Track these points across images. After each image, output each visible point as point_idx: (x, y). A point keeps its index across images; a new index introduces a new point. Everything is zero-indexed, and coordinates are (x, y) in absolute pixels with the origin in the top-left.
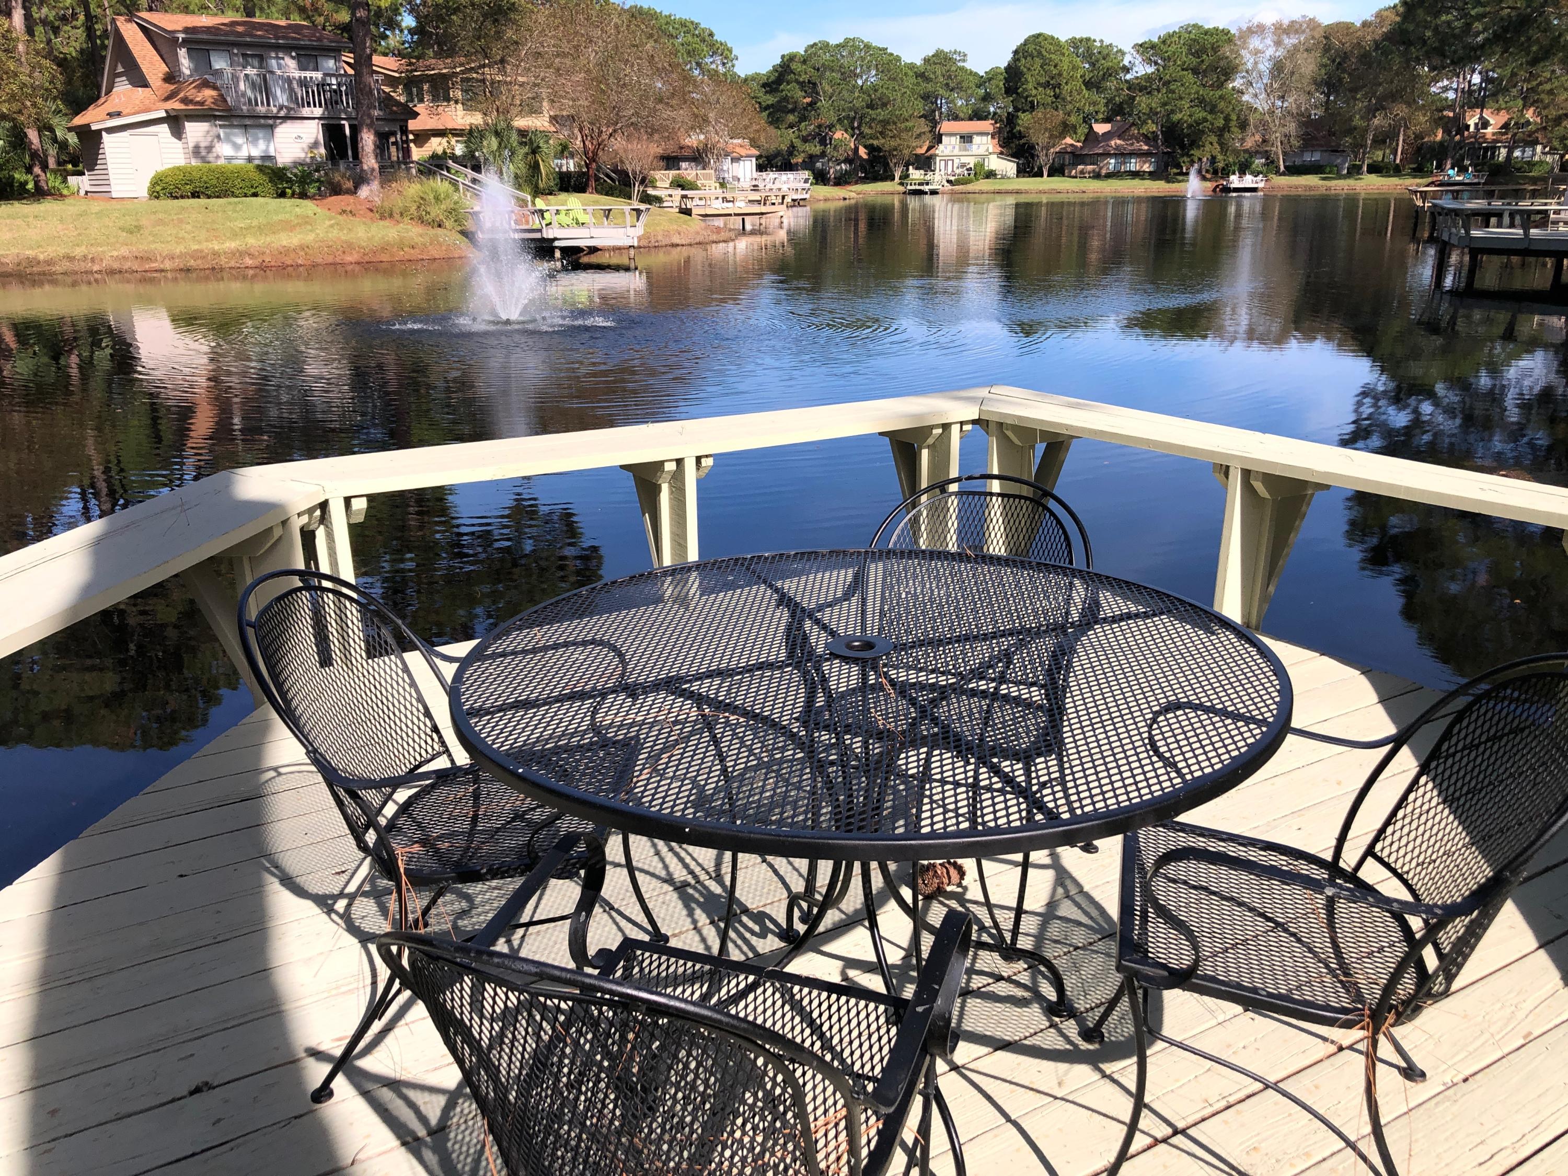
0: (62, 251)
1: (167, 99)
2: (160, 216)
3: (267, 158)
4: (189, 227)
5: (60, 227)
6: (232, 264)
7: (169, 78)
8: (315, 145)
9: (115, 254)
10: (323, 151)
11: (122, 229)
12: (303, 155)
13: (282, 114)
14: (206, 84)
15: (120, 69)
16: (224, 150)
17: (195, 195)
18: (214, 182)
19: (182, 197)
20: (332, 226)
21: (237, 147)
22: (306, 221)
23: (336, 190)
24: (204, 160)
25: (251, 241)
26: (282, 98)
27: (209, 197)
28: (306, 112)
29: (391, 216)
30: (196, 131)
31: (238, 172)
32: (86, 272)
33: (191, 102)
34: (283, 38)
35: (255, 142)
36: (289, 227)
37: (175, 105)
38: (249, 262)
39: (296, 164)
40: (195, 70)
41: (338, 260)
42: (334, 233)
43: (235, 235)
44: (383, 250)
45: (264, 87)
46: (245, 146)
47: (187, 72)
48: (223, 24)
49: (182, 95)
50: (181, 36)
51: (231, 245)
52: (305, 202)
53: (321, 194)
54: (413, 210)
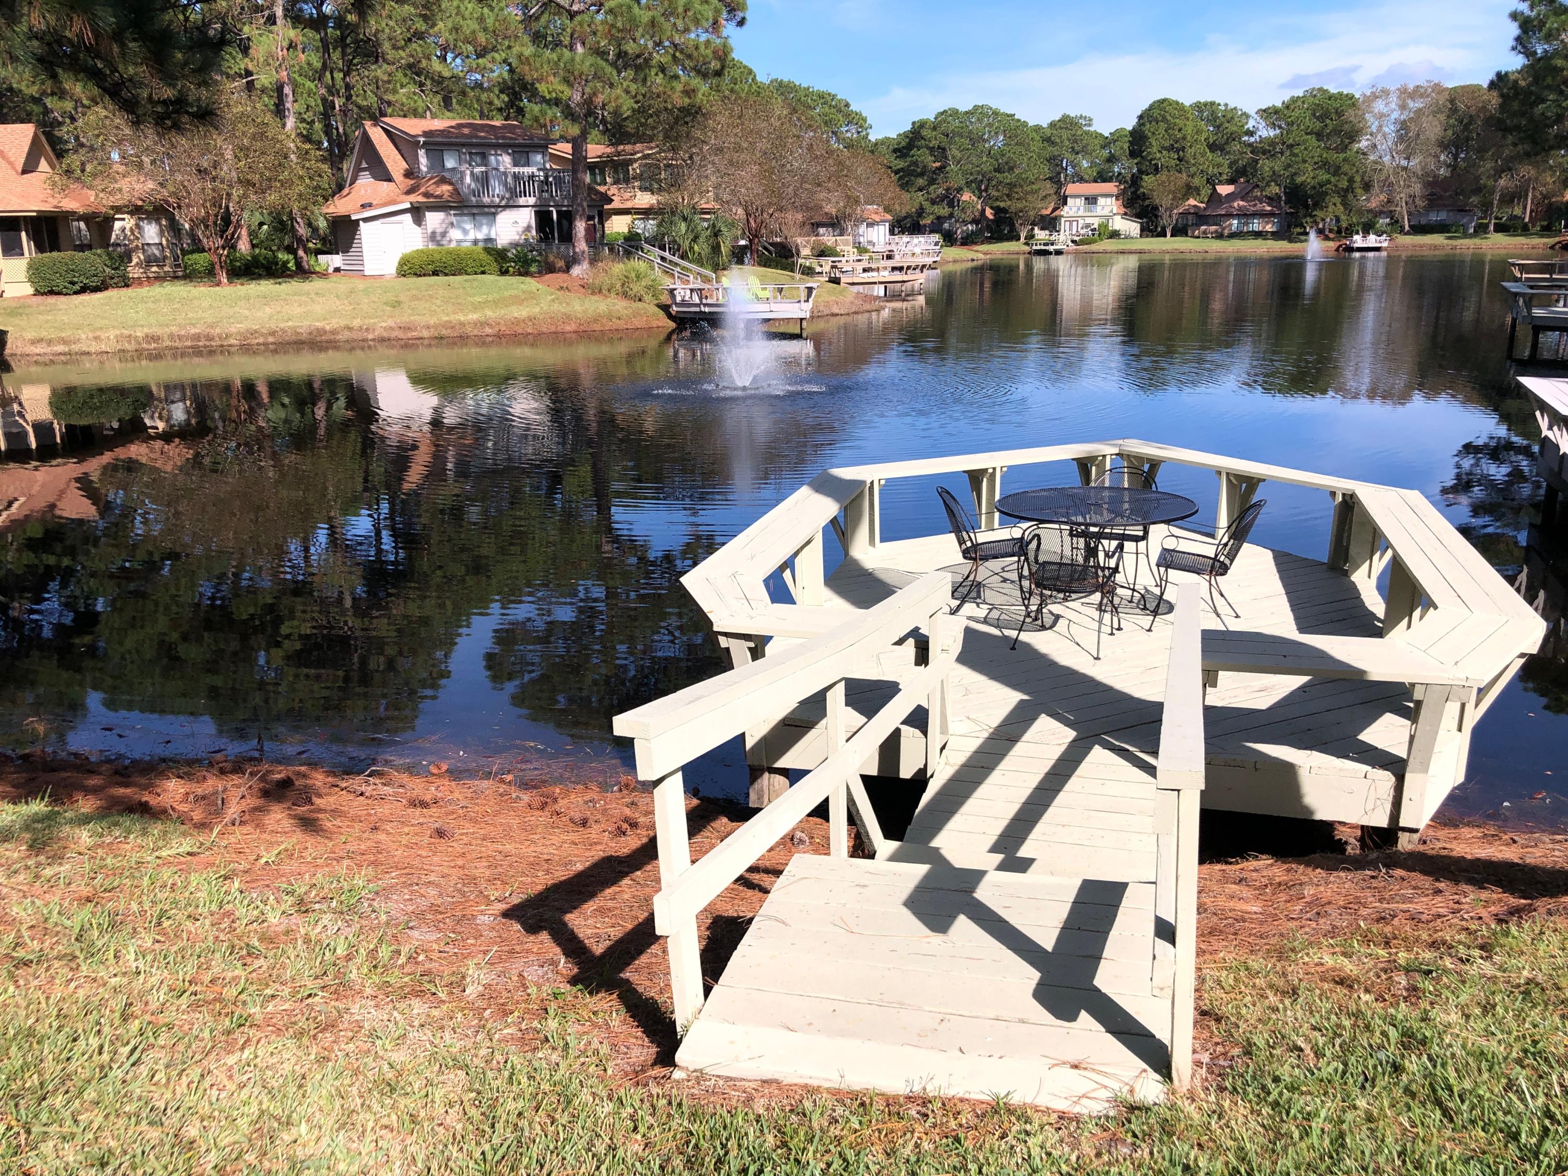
0: (343, 323)
1: (408, 192)
2: (414, 292)
3: (489, 240)
4: (438, 302)
5: (338, 303)
6: (476, 332)
7: (408, 174)
8: (528, 229)
9: (384, 324)
10: (534, 232)
11: (386, 304)
12: (517, 237)
13: (503, 203)
14: (443, 181)
15: (364, 165)
16: (455, 234)
17: (435, 273)
18: (452, 262)
19: (425, 275)
20: (553, 301)
21: (465, 232)
22: (532, 296)
23: (550, 269)
24: (439, 244)
25: (489, 313)
26: (497, 189)
27: (446, 275)
28: (522, 201)
29: (600, 291)
30: (434, 219)
31: (469, 254)
32: (363, 340)
33: (432, 196)
34: (504, 138)
35: (478, 227)
36: (518, 301)
37: (417, 198)
38: (488, 330)
39: (515, 245)
40: (431, 168)
41: (559, 329)
42: (556, 307)
43: (476, 307)
44: (596, 321)
45: (484, 180)
46: (472, 232)
47: (424, 169)
48: (452, 127)
49: (423, 190)
50: (422, 139)
51: (473, 317)
52: (528, 280)
53: (540, 273)
54: (618, 286)
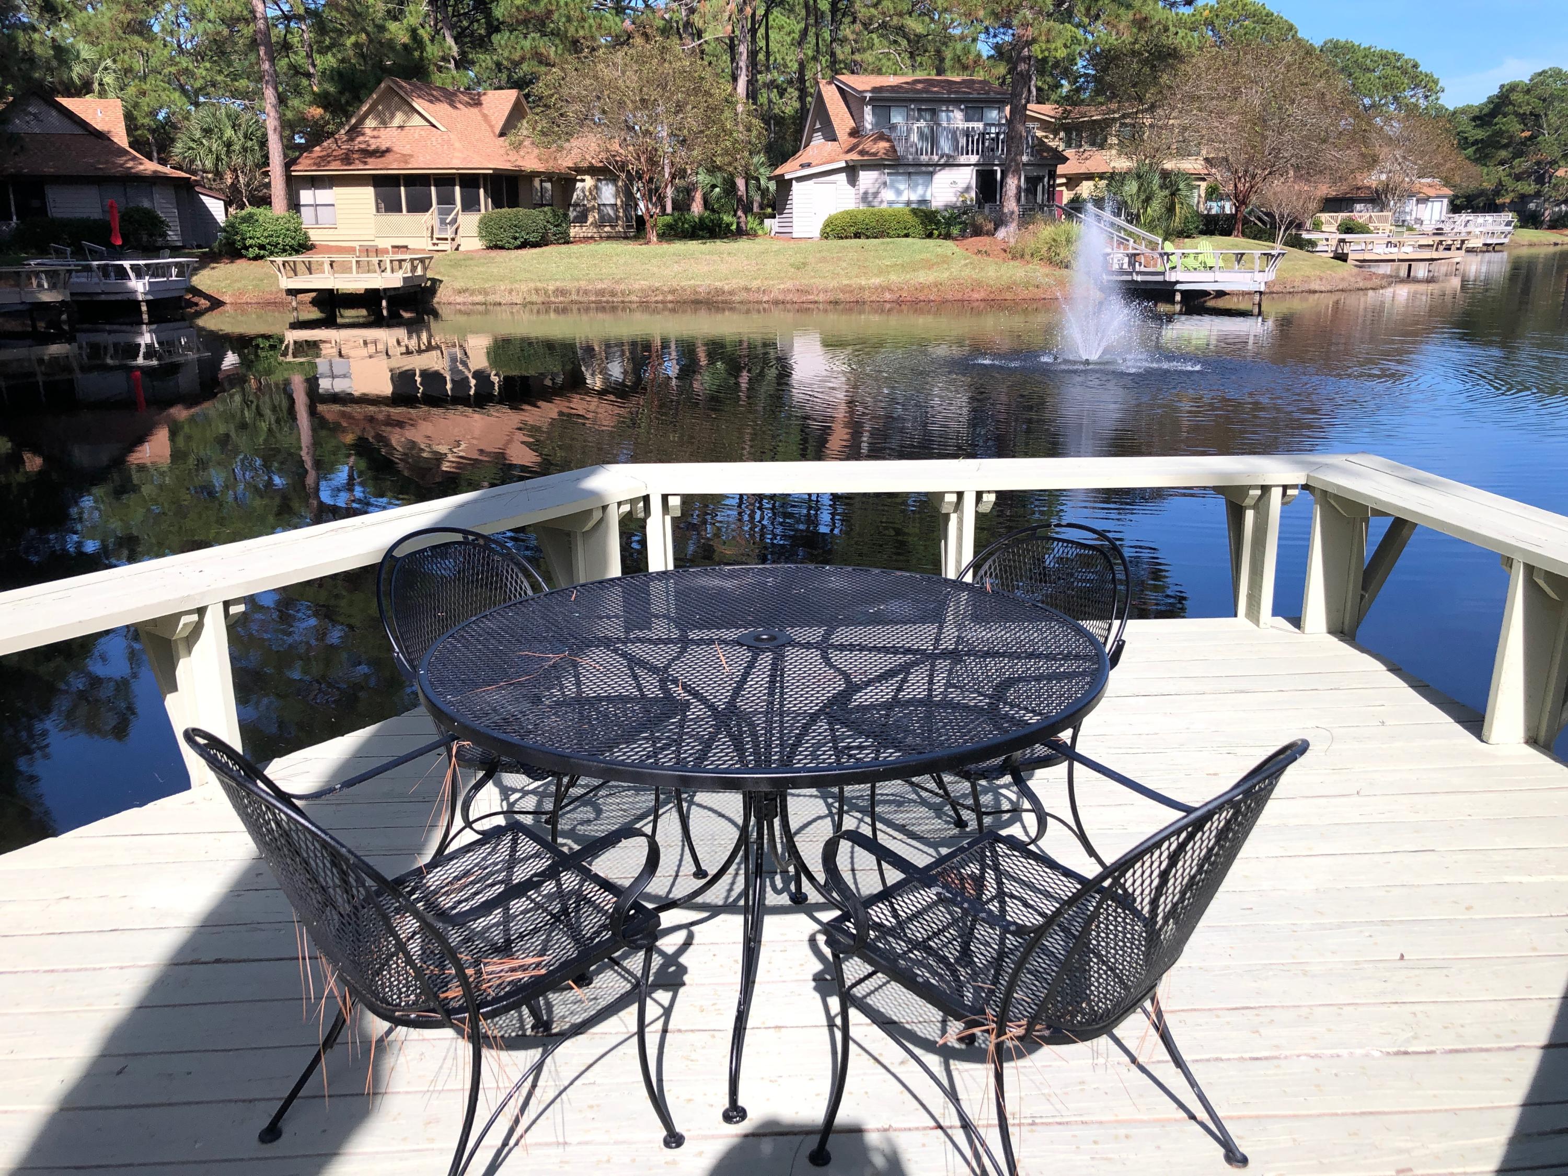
0: (742, 283)
1: (849, 151)
2: (824, 254)
3: (923, 202)
4: (844, 265)
5: (745, 262)
6: (874, 298)
7: (855, 133)
8: (967, 189)
9: (782, 286)
10: (973, 195)
11: (792, 265)
12: (955, 199)
13: (942, 161)
14: (881, 137)
15: (818, 126)
16: (888, 195)
17: (857, 235)
18: (874, 224)
19: (846, 237)
20: (966, 265)
21: (899, 192)
22: (945, 260)
23: (978, 232)
24: (870, 205)
25: (893, 277)
26: (945, 146)
27: (868, 237)
28: (963, 159)
29: (1022, 256)
30: (867, 178)
31: (894, 215)
32: (757, 302)
33: (867, 153)
34: (956, 92)
35: (913, 187)
36: (929, 265)
37: (854, 156)
38: (888, 296)
39: (946, 207)
40: (876, 125)
41: (966, 297)
42: (967, 272)
43: (880, 272)
44: (1009, 288)
45: (932, 139)
46: (906, 192)
47: (869, 126)
48: (907, 83)
49: (860, 148)
50: (868, 95)
51: (876, 281)
52: (949, 243)
53: (963, 235)
54: (1044, 251)
